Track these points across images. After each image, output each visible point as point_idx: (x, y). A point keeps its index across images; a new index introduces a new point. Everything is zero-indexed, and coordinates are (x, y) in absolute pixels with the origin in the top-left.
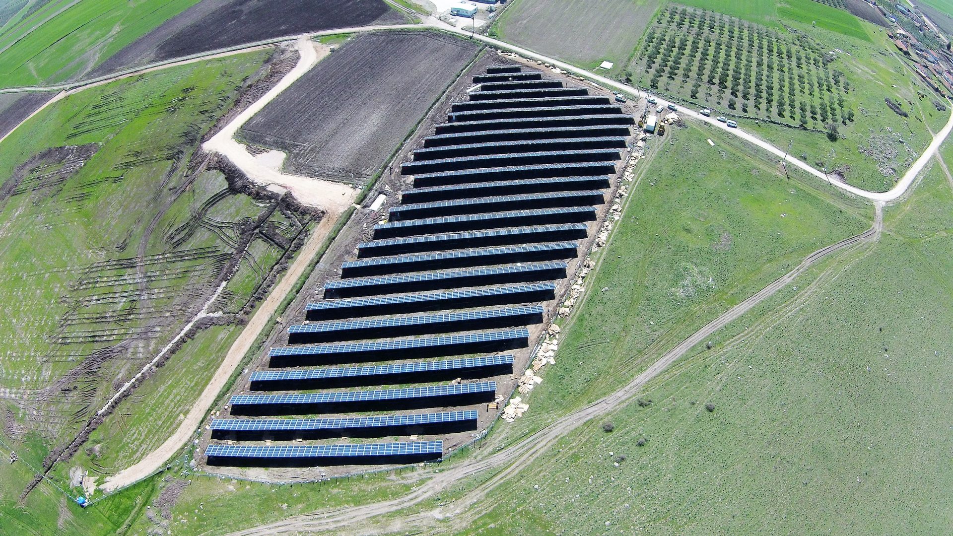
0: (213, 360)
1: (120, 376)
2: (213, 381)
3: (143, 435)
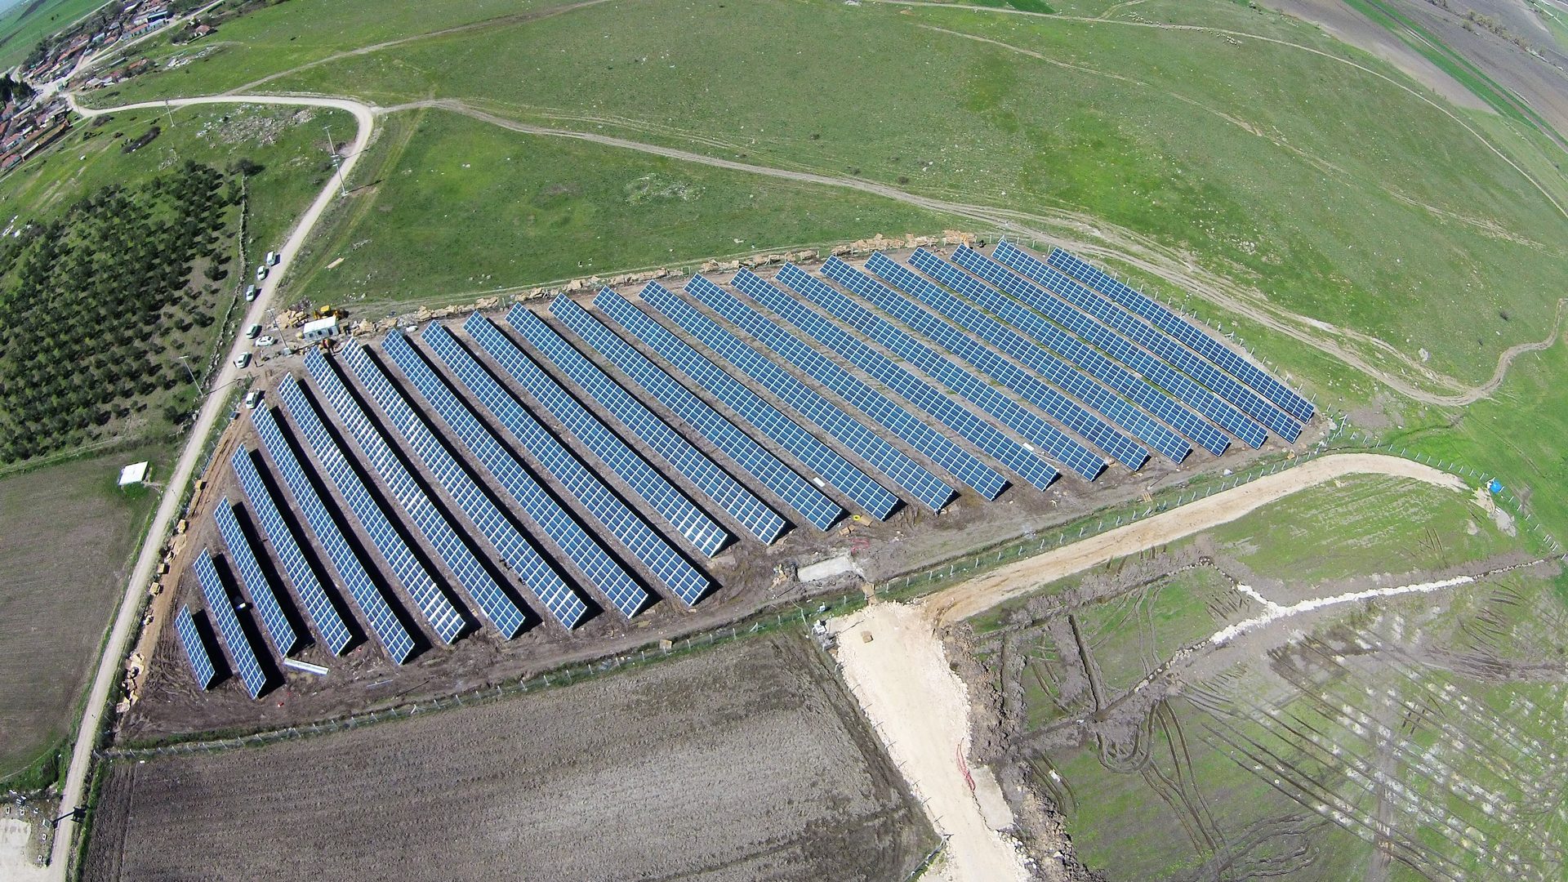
3: (1399, 503)
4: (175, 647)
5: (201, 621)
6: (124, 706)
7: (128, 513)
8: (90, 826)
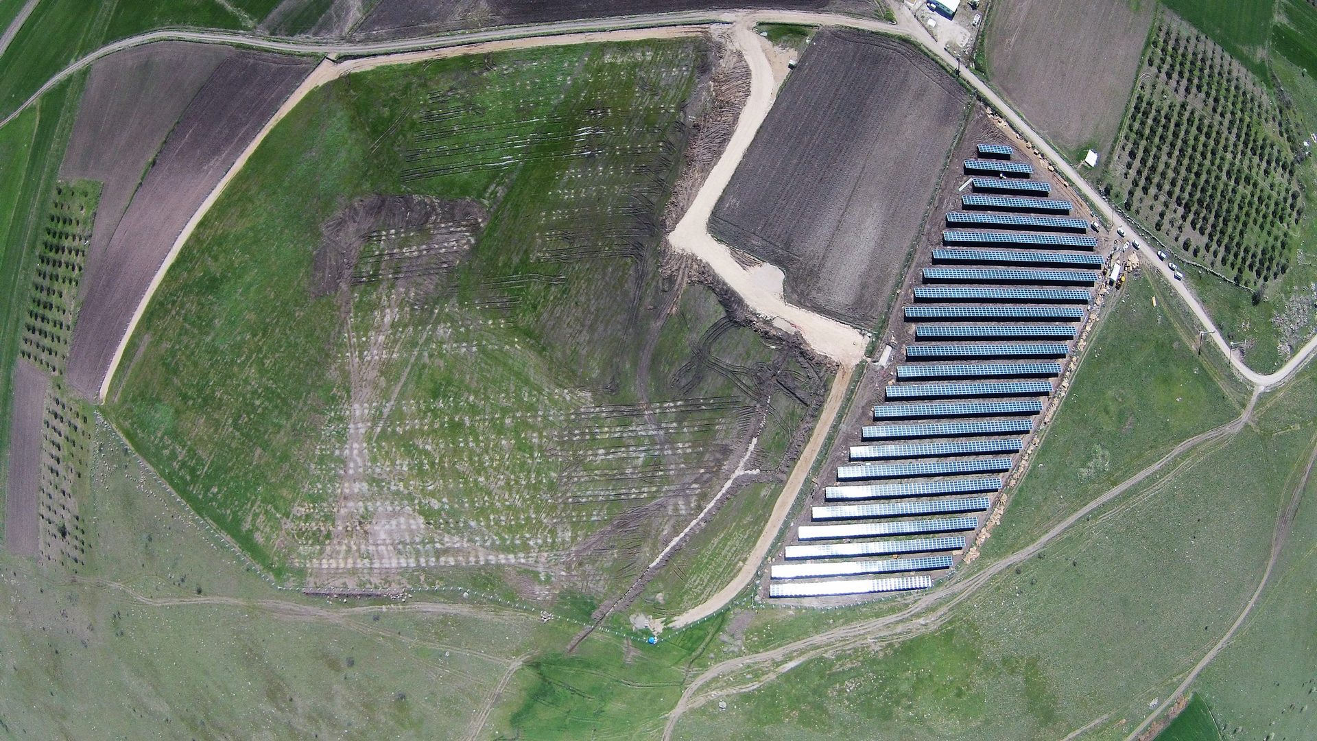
0: (760, 515)
1: (665, 532)
2: (764, 533)
3: (706, 580)
4: (1001, 142)
5: (1006, 157)
6: (989, 111)
7: (1072, 148)
8: (951, 75)
